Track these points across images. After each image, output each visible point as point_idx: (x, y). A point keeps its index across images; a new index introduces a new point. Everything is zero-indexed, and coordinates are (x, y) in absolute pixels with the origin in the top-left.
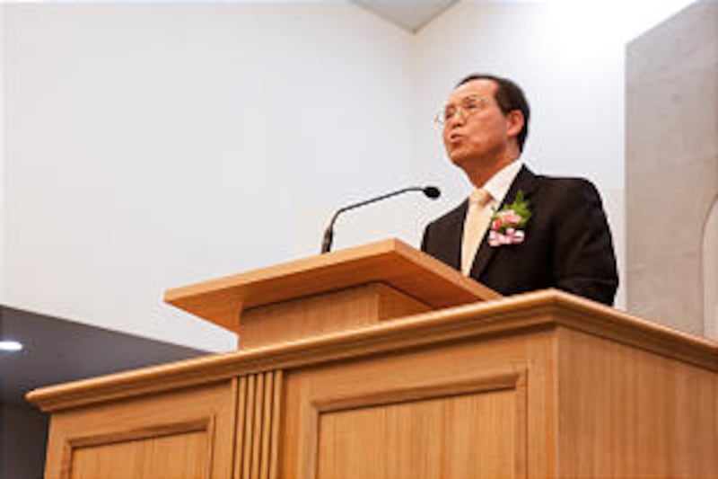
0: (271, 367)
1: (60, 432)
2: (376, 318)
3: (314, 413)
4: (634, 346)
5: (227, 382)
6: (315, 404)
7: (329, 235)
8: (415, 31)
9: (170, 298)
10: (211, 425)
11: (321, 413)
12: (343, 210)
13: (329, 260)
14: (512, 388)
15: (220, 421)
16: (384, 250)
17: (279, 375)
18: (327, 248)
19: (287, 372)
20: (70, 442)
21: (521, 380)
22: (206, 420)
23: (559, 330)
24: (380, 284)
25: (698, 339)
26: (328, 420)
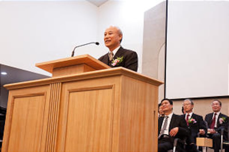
0: (59, 82)
1: (11, 94)
2: (83, 71)
3: (68, 92)
4: (138, 80)
5: (49, 85)
6: (68, 90)
7: (73, 52)
8: (98, 6)
9: (37, 65)
10: (45, 94)
11: (70, 92)
12: (77, 47)
13: (73, 58)
14: (111, 88)
15: (47, 93)
16: (86, 56)
17: (60, 84)
18: (73, 55)
19: (62, 83)
20: (13, 96)
21: (114, 86)
22: (44, 93)
23: (122, 76)
24: (84, 64)
25: (156, 80)
26: (71, 94)
